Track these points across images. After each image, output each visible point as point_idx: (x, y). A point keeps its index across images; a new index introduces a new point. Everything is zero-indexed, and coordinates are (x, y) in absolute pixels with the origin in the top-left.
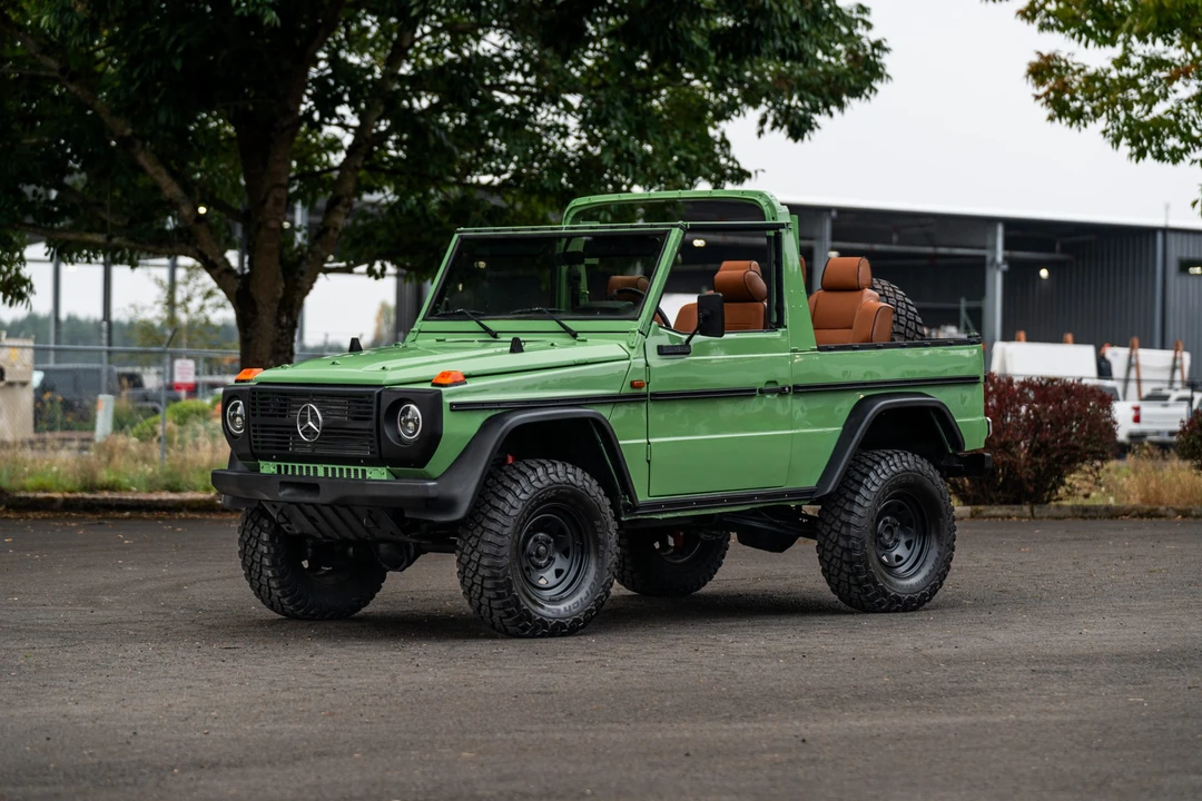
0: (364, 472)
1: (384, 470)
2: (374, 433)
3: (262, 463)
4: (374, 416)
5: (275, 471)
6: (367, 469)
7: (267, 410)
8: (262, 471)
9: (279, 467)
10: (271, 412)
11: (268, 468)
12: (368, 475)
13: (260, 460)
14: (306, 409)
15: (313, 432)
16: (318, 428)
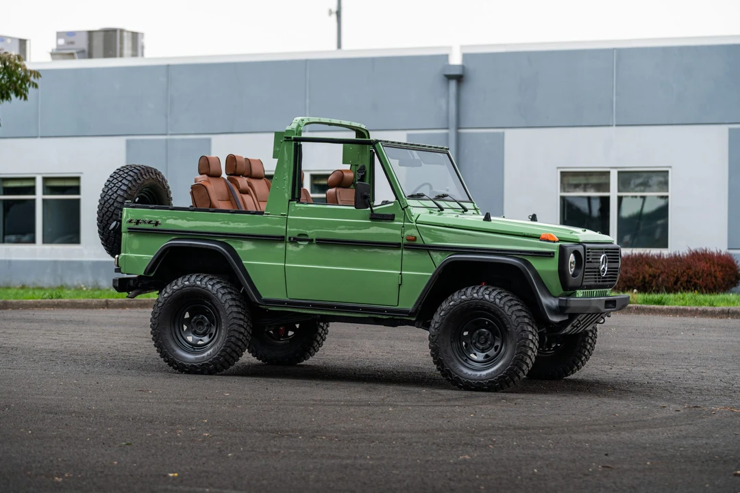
0: (606, 292)
1: (610, 290)
3: (578, 291)
4: (619, 260)
5: (582, 295)
6: (607, 290)
8: (577, 296)
9: (583, 293)
10: (590, 259)
12: (607, 294)
13: (578, 289)
14: (604, 258)
15: (603, 271)
16: (606, 268)
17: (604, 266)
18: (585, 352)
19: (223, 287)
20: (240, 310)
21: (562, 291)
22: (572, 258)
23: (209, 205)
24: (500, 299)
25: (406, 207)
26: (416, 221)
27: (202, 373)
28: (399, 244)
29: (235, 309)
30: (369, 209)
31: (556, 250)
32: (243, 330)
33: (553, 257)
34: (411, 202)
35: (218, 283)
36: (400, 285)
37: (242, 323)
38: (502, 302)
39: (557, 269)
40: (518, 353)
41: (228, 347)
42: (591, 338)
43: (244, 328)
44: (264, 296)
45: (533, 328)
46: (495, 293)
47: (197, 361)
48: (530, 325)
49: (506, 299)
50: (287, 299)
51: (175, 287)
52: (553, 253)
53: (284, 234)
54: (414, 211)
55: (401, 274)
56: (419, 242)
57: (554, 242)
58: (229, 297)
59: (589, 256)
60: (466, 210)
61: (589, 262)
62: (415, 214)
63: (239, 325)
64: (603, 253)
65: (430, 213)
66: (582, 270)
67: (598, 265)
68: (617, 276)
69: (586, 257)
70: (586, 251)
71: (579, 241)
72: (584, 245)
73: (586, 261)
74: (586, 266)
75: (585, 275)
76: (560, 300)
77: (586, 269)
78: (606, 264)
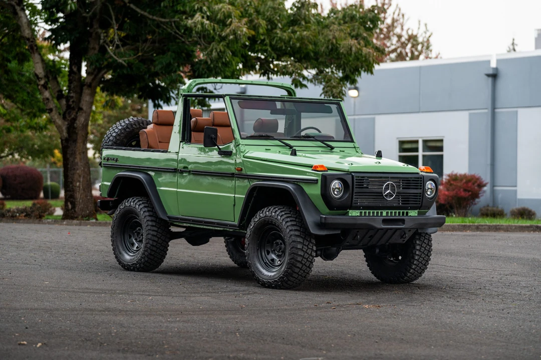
0: (407, 213)
1: (417, 211)
2: (422, 195)
3: (350, 211)
4: (422, 187)
5: (359, 214)
6: (409, 211)
7: (363, 185)
8: (350, 215)
9: (361, 213)
10: (365, 186)
11: (354, 213)
12: (409, 214)
13: (350, 209)
14: (388, 185)
15: (390, 195)
16: (394, 193)
17: (389, 191)
18: (414, 262)
19: (145, 207)
20: (154, 224)
21: (327, 210)
22: (336, 184)
23: (147, 146)
24: (281, 216)
25: (238, 145)
26: (244, 156)
27: (133, 270)
28: (233, 174)
29: (150, 223)
30: (216, 147)
31: (319, 179)
32: (156, 239)
33: (317, 183)
34: (242, 142)
35: (143, 203)
36: (234, 205)
37: (155, 233)
38: (282, 219)
39: (320, 193)
40: (290, 259)
41: (145, 251)
42: (420, 251)
43: (157, 237)
44: (169, 214)
45: (304, 239)
46: (279, 211)
47: (131, 261)
48: (302, 237)
49: (285, 216)
50: (181, 217)
51: (121, 207)
52: (317, 180)
53: (176, 167)
54: (242, 148)
55: (234, 197)
56: (244, 172)
57: (319, 171)
58: (147, 214)
59: (363, 182)
60: (332, 148)
61: (363, 188)
62: (245, 150)
63: (153, 235)
64: (388, 181)
65: (266, 150)
66: (350, 194)
67: (379, 190)
68: (421, 200)
69: (355, 184)
70: (355, 178)
71: (350, 171)
72: (353, 174)
73: (355, 186)
74: (355, 191)
75: (355, 198)
76: (321, 217)
77: (356, 193)
78: (393, 190)
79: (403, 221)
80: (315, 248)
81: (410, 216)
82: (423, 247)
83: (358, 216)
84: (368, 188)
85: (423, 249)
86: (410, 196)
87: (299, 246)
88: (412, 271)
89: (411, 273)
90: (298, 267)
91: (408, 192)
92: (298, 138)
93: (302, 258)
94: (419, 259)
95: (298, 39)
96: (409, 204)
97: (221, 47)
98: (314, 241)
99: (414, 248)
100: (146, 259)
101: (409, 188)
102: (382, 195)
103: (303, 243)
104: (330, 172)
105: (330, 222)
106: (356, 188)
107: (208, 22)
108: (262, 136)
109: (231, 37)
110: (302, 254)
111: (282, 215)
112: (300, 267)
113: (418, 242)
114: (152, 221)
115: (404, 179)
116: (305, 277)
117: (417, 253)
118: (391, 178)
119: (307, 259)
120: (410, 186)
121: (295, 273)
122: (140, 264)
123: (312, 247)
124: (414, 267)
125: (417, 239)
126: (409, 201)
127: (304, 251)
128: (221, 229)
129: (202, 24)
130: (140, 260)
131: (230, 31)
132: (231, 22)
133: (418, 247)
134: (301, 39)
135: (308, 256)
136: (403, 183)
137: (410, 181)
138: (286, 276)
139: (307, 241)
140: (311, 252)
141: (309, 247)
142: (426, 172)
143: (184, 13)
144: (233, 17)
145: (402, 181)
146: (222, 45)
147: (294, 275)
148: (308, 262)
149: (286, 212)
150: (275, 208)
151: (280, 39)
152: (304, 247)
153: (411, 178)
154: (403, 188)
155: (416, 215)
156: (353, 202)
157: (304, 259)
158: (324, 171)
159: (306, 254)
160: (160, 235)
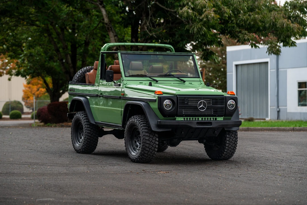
0: (216, 119)
1: (222, 118)
2: (225, 108)
3: (177, 118)
4: (225, 103)
5: (183, 119)
6: (217, 117)
7: (184, 102)
8: (177, 120)
9: (184, 119)
10: (186, 103)
11: (179, 119)
12: (217, 119)
13: (176, 117)
14: (201, 102)
15: (203, 108)
16: (206, 107)
17: (202, 106)
18: (226, 147)
19: (84, 117)
21: (163, 117)
22: (167, 102)
23: (88, 82)
25: (123, 81)
26: (125, 87)
27: (80, 153)
28: (120, 97)
30: (113, 82)
31: (157, 99)
32: (90, 135)
33: (156, 101)
35: (84, 115)
36: (121, 115)
37: (89, 132)
38: (139, 122)
39: (157, 107)
40: (142, 146)
41: (84, 142)
42: (229, 141)
43: (91, 134)
44: (97, 121)
45: (150, 134)
46: (138, 118)
50: (100, 122)
53: (98, 94)
54: (125, 82)
55: (121, 110)
56: (125, 96)
57: (158, 95)
58: (85, 121)
59: (184, 101)
60: (184, 81)
61: (184, 104)
62: (127, 83)
63: (88, 133)
64: (201, 100)
65: (140, 83)
66: (175, 108)
67: (196, 105)
68: (224, 111)
69: (179, 101)
70: (179, 98)
71: (176, 94)
72: (178, 96)
73: (179, 103)
74: (178, 106)
75: (179, 110)
76: (158, 121)
77: (179, 107)
78: (204, 105)
79: (210, 123)
80: (157, 139)
81: (218, 120)
82: (231, 139)
83: (182, 120)
84: (188, 104)
85: (231, 140)
86: (218, 108)
87: (147, 138)
88: (225, 153)
89: (225, 154)
90: (147, 150)
91: (216, 106)
92: (163, 76)
93: (149, 145)
94: (229, 146)
95: (252, 20)
96: (217, 113)
97: (199, 25)
98: (157, 135)
99: (225, 139)
100: (85, 146)
101: (217, 104)
102: (198, 109)
103: (149, 136)
104: (164, 95)
105: (163, 124)
106: (179, 104)
107: (191, 11)
108: (139, 75)
109: (205, 19)
110: (149, 143)
111: (139, 120)
112: (148, 150)
113: (228, 136)
114: (88, 125)
115: (213, 99)
116: (152, 156)
117: (227, 142)
118: (203, 98)
119: (152, 145)
120: (217, 103)
121: (146, 153)
122: (82, 149)
123: (156, 139)
124: (226, 150)
125: (228, 134)
126: (217, 112)
127: (150, 141)
128: (118, 129)
129: (188, 12)
130: (82, 147)
131: (204, 16)
132: (206, 11)
133: (228, 139)
134: (255, 20)
135: (153, 144)
136: (212, 101)
137: (217, 100)
138: (141, 155)
139: (152, 135)
140: (155, 142)
141: (153, 138)
142: (230, 95)
143: (180, 6)
144: (207, 8)
145: (212, 100)
146: (200, 24)
147: (145, 155)
148: (153, 147)
149: (141, 119)
150: (136, 116)
151: (242, 19)
152: (150, 138)
153: (218, 98)
154: (212, 104)
155: (223, 120)
156: (178, 112)
157: (150, 146)
158: (160, 94)
159: (151, 143)
160: (92, 132)
